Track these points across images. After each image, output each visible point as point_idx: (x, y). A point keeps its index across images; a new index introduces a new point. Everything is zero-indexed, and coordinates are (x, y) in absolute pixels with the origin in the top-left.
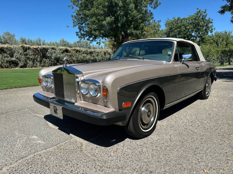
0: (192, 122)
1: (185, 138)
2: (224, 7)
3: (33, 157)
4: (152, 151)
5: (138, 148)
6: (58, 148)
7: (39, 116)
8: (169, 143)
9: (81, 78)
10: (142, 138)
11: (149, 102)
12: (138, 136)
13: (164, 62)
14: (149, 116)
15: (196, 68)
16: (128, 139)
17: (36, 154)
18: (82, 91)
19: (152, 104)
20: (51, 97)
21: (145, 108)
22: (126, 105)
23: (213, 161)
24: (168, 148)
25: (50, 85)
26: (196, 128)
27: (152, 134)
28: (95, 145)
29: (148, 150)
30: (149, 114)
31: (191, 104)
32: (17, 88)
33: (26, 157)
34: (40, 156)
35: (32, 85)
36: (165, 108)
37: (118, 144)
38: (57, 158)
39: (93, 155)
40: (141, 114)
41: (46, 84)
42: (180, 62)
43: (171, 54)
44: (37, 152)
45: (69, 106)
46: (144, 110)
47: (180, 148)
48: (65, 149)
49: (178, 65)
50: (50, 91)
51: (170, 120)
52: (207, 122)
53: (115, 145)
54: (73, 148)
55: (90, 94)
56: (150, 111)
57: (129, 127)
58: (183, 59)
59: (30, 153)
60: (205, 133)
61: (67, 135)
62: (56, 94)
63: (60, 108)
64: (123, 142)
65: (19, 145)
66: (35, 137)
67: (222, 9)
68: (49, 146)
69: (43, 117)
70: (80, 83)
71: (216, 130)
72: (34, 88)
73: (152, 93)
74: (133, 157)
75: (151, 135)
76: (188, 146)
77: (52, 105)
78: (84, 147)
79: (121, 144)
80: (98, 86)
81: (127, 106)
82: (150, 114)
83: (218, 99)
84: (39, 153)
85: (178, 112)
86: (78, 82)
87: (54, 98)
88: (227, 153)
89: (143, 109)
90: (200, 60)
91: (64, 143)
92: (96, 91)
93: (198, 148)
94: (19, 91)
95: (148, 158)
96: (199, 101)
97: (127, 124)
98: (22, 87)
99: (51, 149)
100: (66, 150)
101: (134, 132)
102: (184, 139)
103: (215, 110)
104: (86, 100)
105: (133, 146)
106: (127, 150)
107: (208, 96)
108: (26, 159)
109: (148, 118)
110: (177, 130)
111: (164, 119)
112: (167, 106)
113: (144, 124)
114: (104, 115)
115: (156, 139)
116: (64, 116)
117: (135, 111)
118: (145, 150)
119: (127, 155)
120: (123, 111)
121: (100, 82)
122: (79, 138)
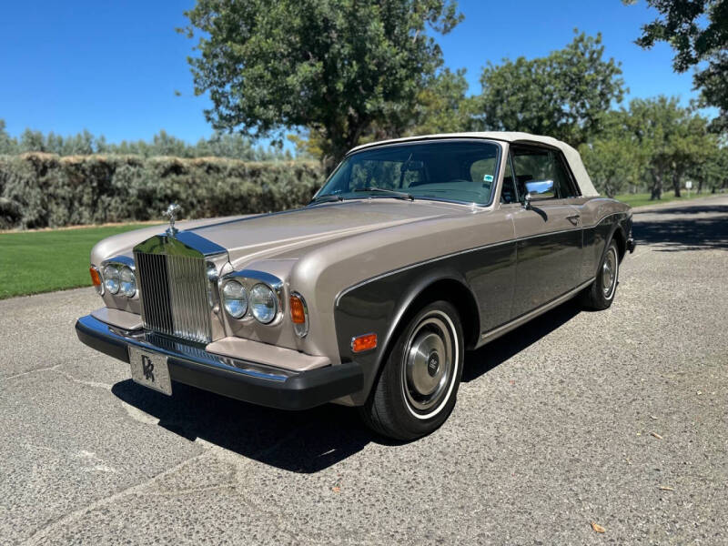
0: (562, 382)
1: (542, 432)
2: (651, 27)
3: (85, 518)
4: (445, 477)
5: (404, 470)
6: (160, 485)
7: (97, 385)
8: (495, 448)
9: (222, 267)
10: (414, 440)
11: (432, 328)
12: (402, 432)
13: (474, 205)
14: (432, 372)
15: (569, 218)
16: (372, 445)
17: (92, 507)
18: (228, 308)
19: (442, 335)
20: (132, 328)
21: (419, 349)
22: (362, 343)
23: (620, 498)
24: (492, 465)
25: (127, 290)
26: (573, 401)
27: (444, 426)
28: (275, 469)
29: (431, 475)
30: (433, 367)
31: (561, 327)
32: (21, 295)
33: (62, 517)
34: (104, 514)
35: (68, 285)
36: (480, 344)
37: (344, 461)
38: (159, 516)
39: (271, 500)
40: (409, 368)
41: (116, 286)
42: (520, 204)
43: (491, 181)
44: (96, 500)
45: (190, 355)
46: (417, 355)
47: (527, 463)
48: (182, 486)
49: (516, 212)
50: (128, 308)
51: (499, 379)
52: (606, 380)
53: (334, 466)
54: (205, 482)
55: (252, 315)
56: (434, 357)
57: (373, 409)
58: (528, 196)
59: (73, 505)
60: (598, 415)
61: (187, 441)
62: (148, 318)
63: (160, 363)
64: (357, 454)
65: (36, 481)
66: (87, 453)
67: (646, 34)
68: (132, 481)
69: (110, 387)
70: (220, 283)
71: (631, 402)
72: (77, 295)
73: (440, 303)
74: (389, 498)
75: (440, 429)
76: (549, 456)
77: (136, 354)
78: (239, 477)
79: (352, 461)
80: (277, 290)
81: (364, 347)
82: (437, 366)
83: (640, 307)
84: (102, 502)
85: (522, 353)
86: (214, 280)
87: (141, 330)
88: (658, 470)
89: (415, 351)
90: (581, 195)
91: (180, 466)
92: (269, 306)
93: (578, 460)
94: (27, 306)
95: (432, 500)
96: (583, 315)
97: (368, 399)
98: (35, 293)
99: (139, 489)
100: (185, 489)
101: (389, 422)
102: (538, 436)
103: (629, 341)
104: (239, 333)
105: (389, 465)
106: (369, 479)
107: (612, 300)
108: (64, 525)
109: (430, 379)
110: (518, 410)
111: (481, 377)
112: (486, 338)
113: (419, 397)
114: (297, 380)
115: (455, 439)
116: (174, 385)
117: (390, 360)
118: (422, 474)
119: (369, 494)
120: (355, 364)
121: (282, 278)
122: (226, 450)
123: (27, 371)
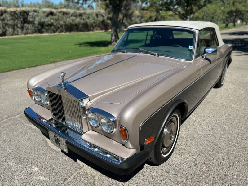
0: (212, 129)
11: (172, 121)
13: (183, 60)
14: (171, 138)
16: (146, 166)
18: (90, 122)
20: (48, 119)
22: (149, 140)
25: (44, 102)
30: (171, 136)
41: (39, 99)
42: (201, 57)
43: (192, 49)
50: (45, 106)
52: (229, 128)
53: (133, 178)
56: (172, 132)
58: (206, 54)
60: (230, 148)
61: (73, 161)
66: (35, 168)
70: (86, 112)
71: (241, 141)
77: (51, 134)
78: (97, 183)
79: (140, 175)
80: (113, 121)
81: (150, 142)
83: (233, 86)
86: (84, 108)
87: (52, 119)
90: (219, 45)
104: (95, 130)
107: (223, 84)
110: (199, 145)
115: (178, 162)
120: (146, 150)
121: (115, 116)
122: (89, 167)
123: (6, 118)
